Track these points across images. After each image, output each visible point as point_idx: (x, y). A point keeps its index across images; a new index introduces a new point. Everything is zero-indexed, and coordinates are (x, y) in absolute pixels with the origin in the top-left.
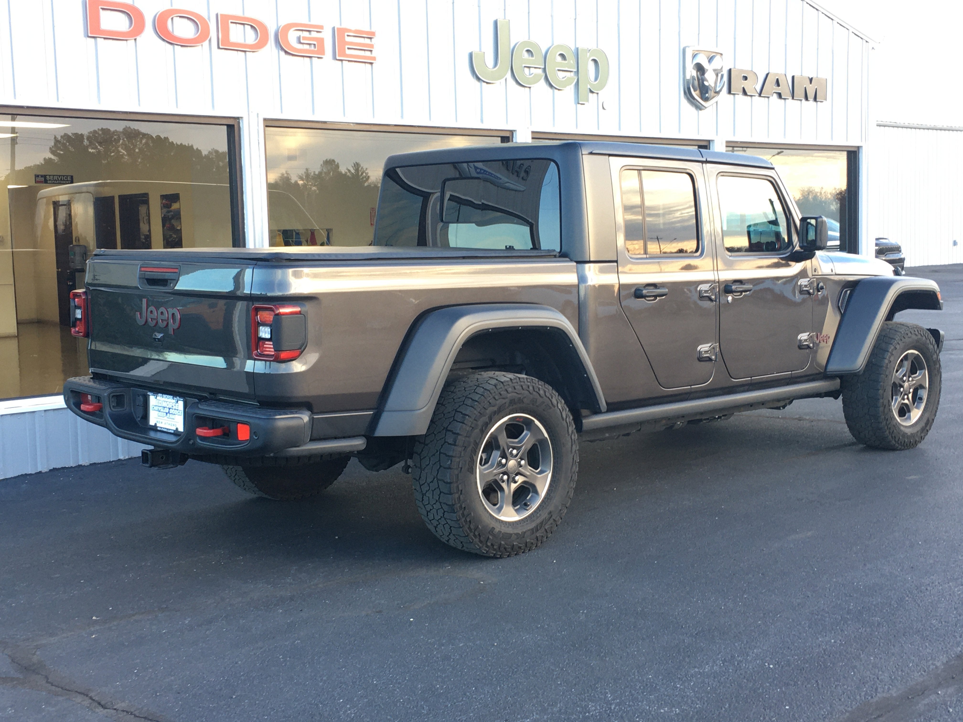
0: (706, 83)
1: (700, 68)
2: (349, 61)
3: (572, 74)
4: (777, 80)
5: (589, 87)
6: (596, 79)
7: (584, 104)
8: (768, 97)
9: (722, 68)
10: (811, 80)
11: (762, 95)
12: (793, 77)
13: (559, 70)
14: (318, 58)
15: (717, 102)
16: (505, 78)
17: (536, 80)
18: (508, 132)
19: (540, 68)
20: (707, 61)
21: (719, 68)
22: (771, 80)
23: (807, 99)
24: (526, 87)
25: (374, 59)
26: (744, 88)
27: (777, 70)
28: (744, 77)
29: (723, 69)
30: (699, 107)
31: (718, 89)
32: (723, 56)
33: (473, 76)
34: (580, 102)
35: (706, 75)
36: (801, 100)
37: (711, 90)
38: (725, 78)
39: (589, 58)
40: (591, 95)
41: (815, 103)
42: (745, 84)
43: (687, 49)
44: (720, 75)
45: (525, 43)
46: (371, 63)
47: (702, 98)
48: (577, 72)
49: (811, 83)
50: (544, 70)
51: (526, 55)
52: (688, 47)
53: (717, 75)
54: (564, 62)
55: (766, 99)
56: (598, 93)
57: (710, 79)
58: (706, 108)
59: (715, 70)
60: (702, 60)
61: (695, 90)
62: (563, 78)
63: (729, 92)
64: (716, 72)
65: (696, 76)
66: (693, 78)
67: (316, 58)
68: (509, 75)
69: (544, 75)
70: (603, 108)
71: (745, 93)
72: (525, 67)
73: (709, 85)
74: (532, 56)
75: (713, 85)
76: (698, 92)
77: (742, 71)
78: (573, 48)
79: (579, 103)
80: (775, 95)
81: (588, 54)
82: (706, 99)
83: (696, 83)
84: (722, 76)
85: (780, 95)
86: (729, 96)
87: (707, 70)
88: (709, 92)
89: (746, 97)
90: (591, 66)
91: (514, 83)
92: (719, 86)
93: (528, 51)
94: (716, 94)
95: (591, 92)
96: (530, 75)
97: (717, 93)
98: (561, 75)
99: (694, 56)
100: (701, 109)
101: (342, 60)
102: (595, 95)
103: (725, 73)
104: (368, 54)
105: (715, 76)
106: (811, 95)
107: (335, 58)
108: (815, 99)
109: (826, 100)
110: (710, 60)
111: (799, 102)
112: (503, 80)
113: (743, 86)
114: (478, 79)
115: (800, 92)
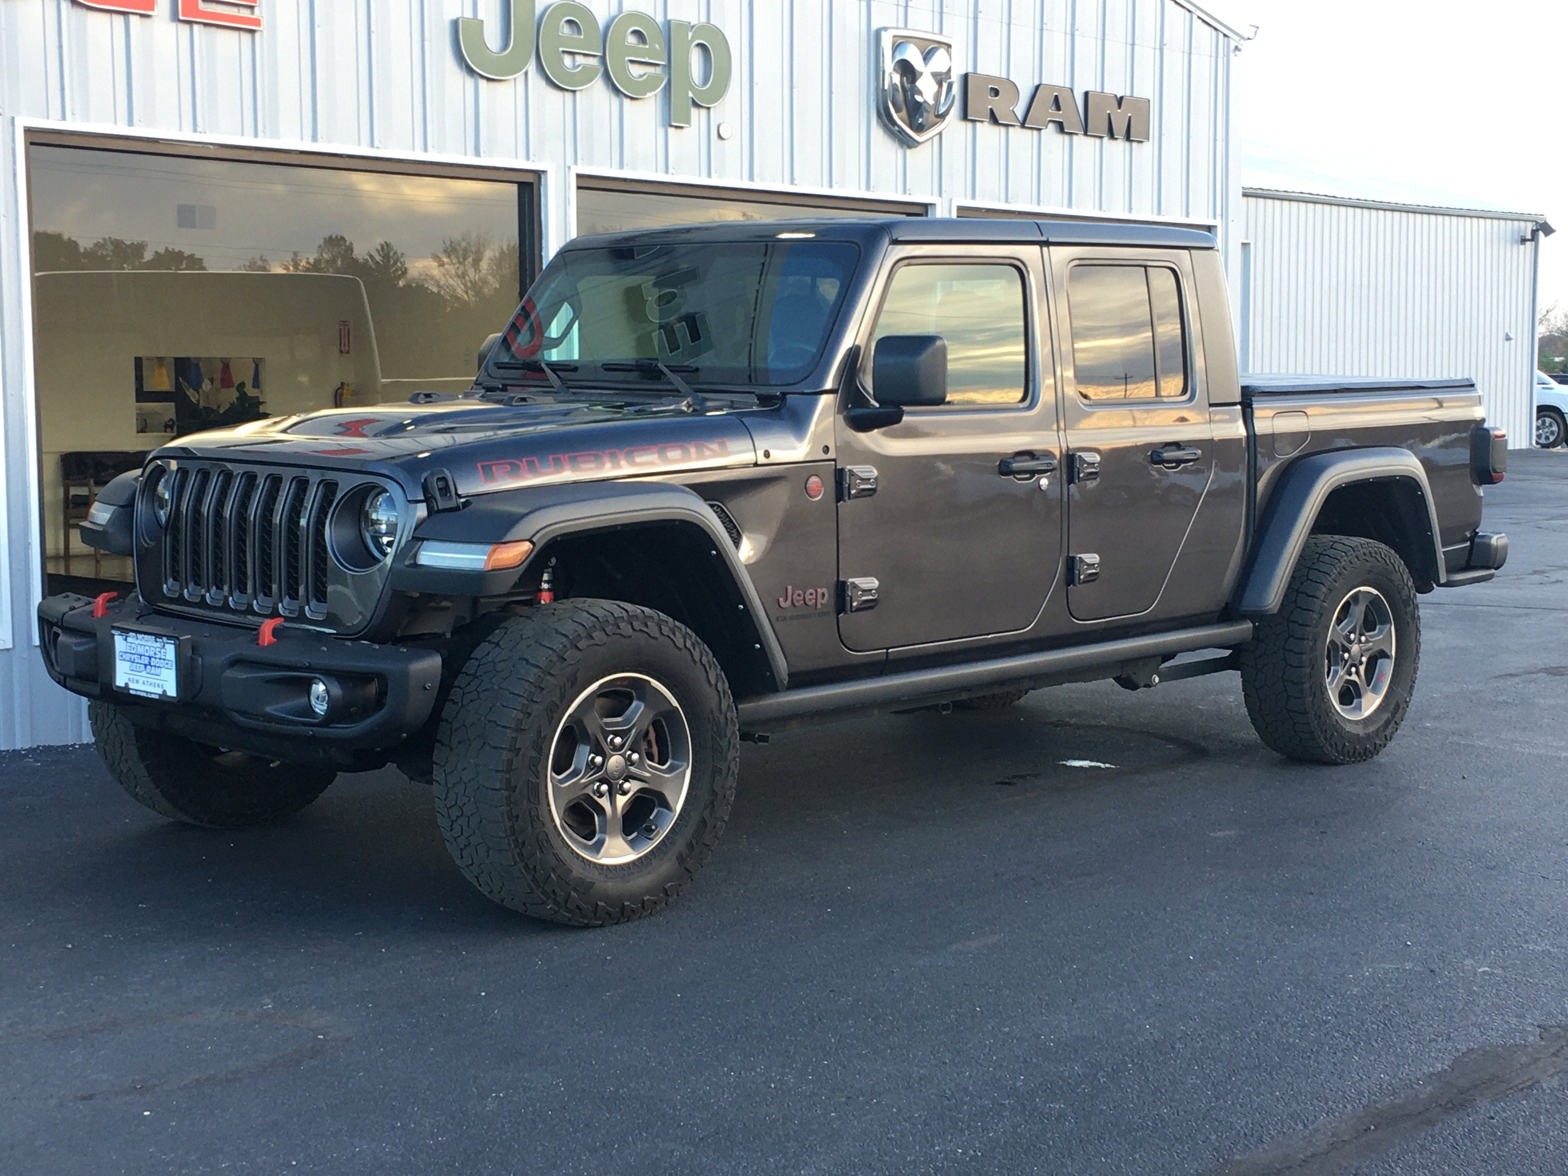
0: (918, 98)
1: (906, 69)
2: (205, 24)
3: (658, 70)
4: (1056, 97)
5: (691, 94)
6: (706, 80)
7: (681, 128)
8: (1039, 130)
9: (949, 70)
10: (1120, 101)
11: (1026, 125)
12: (1086, 94)
13: (632, 62)
14: (142, 15)
15: (940, 134)
16: (524, 70)
17: (586, 76)
18: (531, 175)
19: (594, 56)
20: (920, 58)
21: (945, 70)
22: (1044, 100)
23: (1112, 136)
24: (567, 90)
25: (257, 22)
26: (991, 110)
27: (1056, 77)
28: (992, 89)
29: (952, 74)
30: (907, 143)
31: (942, 110)
32: (953, 50)
33: (460, 66)
34: (674, 124)
35: (919, 84)
36: (1101, 137)
37: (928, 112)
38: (956, 90)
39: (693, 39)
40: (694, 112)
41: (1127, 144)
42: (993, 103)
43: (883, 33)
44: (945, 86)
45: (561, 9)
46: (252, 32)
47: (911, 127)
48: (669, 66)
49: (1120, 106)
50: (603, 59)
51: (566, 30)
52: (886, 29)
53: (940, 84)
54: (642, 46)
55: (1035, 133)
56: (709, 108)
57: (927, 89)
58: (919, 143)
59: (935, 75)
60: (913, 55)
61: (897, 111)
62: (641, 76)
63: (965, 117)
64: (939, 78)
65: (899, 84)
66: (894, 87)
67: (138, 17)
68: (532, 67)
69: (602, 69)
70: (720, 137)
71: (994, 119)
72: (564, 52)
73: (925, 102)
74: (579, 32)
75: (931, 102)
76: (904, 113)
77: (989, 78)
78: (660, 19)
79: (671, 126)
80: (1051, 126)
81: (690, 34)
82: (920, 129)
83: (900, 96)
84: (950, 86)
85: (1061, 127)
86: (963, 124)
87: (921, 74)
88: (925, 114)
89: (996, 129)
90: (695, 58)
91: (543, 83)
92: (944, 105)
93: (570, 22)
94: (939, 119)
95: (696, 105)
96: (575, 67)
97: (942, 117)
98: (636, 71)
99: (896, 48)
100: (910, 147)
101: (190, 23)
102: (703, 112)
103: (955, 78)
104: (245, 13)
105: (936, 87)
106: (1120, 128)
107: (175, 18)
108: (1128, 137)
109: (1148, 140)
110: (927, 56)
111: (1098, 141)
112: (520, 76)
113: (990, 107)
114: (471, 71)
115: (1098, 122)
